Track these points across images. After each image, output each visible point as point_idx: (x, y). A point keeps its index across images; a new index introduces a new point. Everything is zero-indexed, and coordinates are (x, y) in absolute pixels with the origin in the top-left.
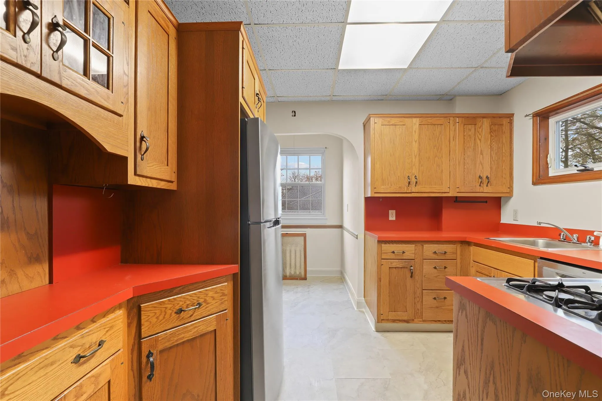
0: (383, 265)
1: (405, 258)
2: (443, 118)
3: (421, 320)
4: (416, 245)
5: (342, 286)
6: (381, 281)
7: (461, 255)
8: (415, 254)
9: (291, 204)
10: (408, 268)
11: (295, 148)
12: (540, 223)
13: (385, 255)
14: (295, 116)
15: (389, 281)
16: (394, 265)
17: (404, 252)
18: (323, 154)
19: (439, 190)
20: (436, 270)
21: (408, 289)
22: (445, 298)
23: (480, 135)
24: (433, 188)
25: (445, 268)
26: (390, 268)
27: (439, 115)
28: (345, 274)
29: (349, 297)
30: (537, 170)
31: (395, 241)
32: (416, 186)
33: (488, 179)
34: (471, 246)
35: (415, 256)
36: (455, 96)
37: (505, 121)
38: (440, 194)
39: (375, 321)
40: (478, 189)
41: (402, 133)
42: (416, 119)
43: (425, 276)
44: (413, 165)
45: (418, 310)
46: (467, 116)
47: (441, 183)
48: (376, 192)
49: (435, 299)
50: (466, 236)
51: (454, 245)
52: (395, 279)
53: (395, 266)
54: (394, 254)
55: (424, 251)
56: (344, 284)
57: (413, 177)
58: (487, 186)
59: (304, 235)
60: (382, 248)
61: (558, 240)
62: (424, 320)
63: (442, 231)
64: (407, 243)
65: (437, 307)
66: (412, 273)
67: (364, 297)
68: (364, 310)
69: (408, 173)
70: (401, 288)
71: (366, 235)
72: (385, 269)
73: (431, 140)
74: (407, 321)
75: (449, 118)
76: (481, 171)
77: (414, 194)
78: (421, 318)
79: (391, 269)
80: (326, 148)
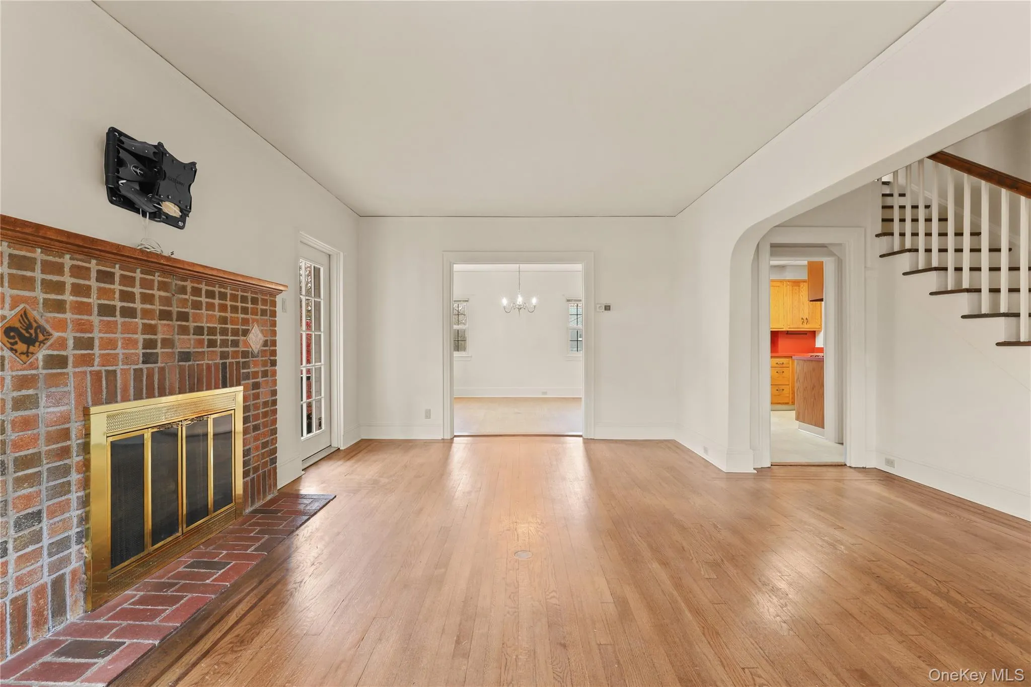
40: (801, 326)
76: (803, 315)
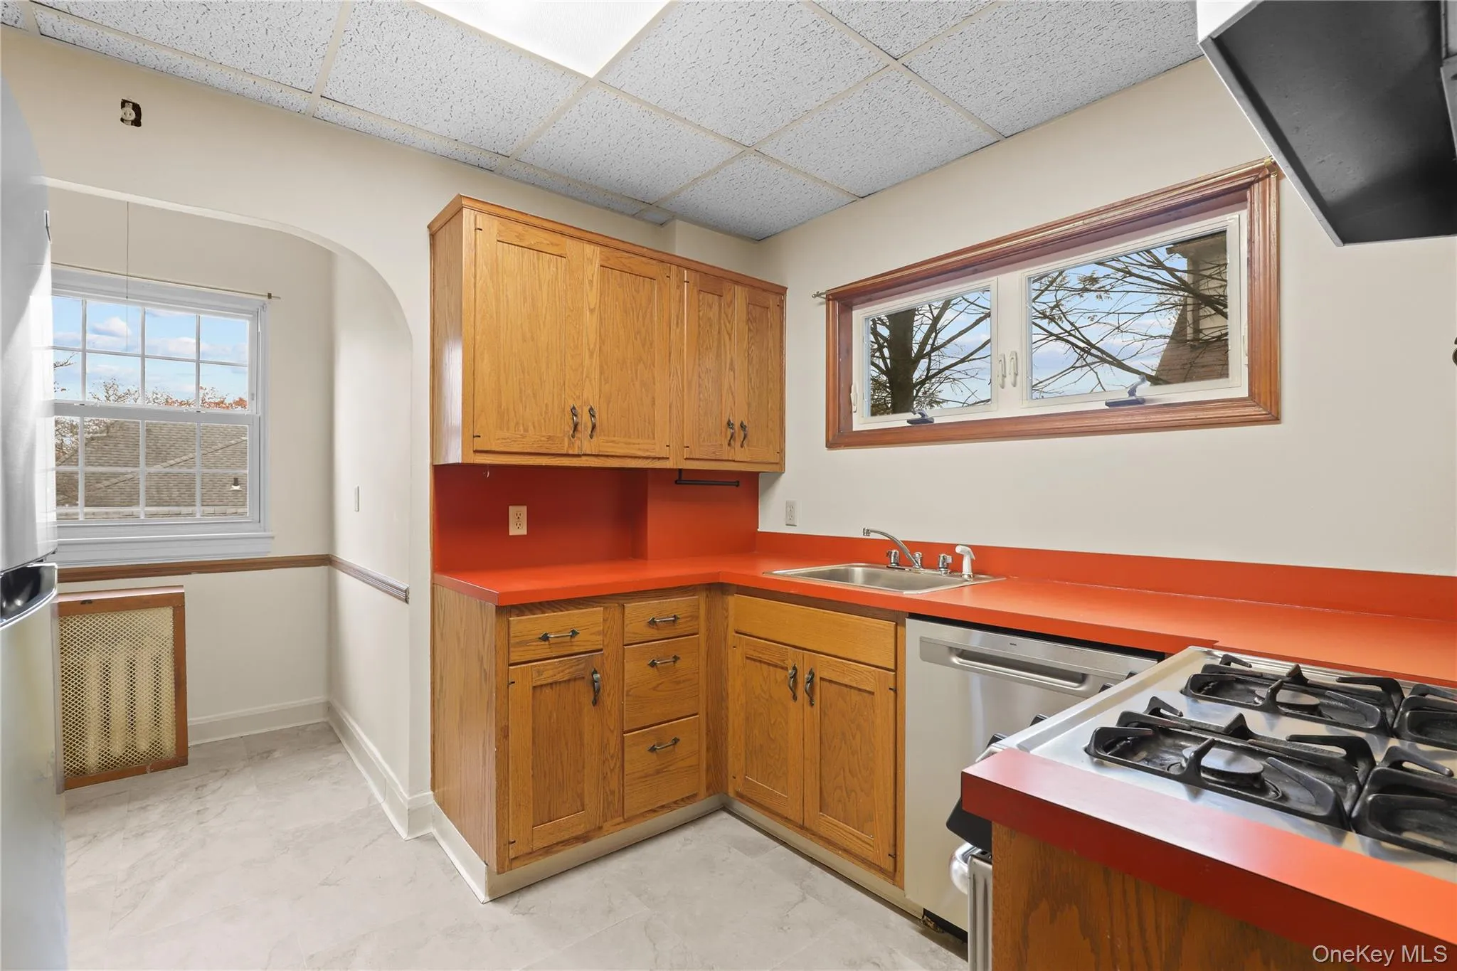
0: (513, 683)
1: (576, 650)
2: (654, 262)
3: (620, 819)
4: (605, 608)
5: (335, 758)
6: (506, 736)
7: (708, 619)
8: (603, 633)
9: (99, 485)
10: (586, 678)
11: (130, 274)
12: (868, 532)
13: (521, 649)
14: (137, 122)
15: (534, 730)
16: (547, 677)
17: (574, 633)
18: (256, 316)
19: (647, 450)
20: (656, 670)
21: (586, 742)
22: (676, 741)
23: (729, 322)
24: (634, 444)
25: (676, 658)
26: (534, 687)
27: (649, 251)
28: (346, 714)
29: (372, 795)
30: (835, 418)
31: (548, 602)
32: (591, 437)
33: (745, 430)
34: (728, 595)
35: (603, 641)
36: (674, 216)
37: (772, 301)
38: (649, 461)
39: (489, 872)
40: (726, 453)
41: (556, 279)
42: (592, 247)
43: (630, 693)
44: (584, 376)
45: (613, 793)
46: (704, 269)
47: (651, 435)
48: (479, 449)
49: (653, 749)
50: (719, 570)
51: (694, 595)
52: (550, 720)
53: (550, 681)
54: (547, 643)
55: (627, 622)
56: (343, 746)
57: (586, 409)
58: (742, 446)
59: (177, 603)
60: (512, 629)
61: (885, 566)
62: (629, 818)
63: (646, 559)
64: (583, 604)
65: (658, 772)
66: (597, 692)
67: (433, 788)
68: (432, 830)
69: (572, 396)
70: (567, 744)
71: (438, 588)
72: (521, 692)
73: (630, 314)
74: (584, 838)
75: (669, 265)
76: (731, 409)
77: (587, 460)
78: (620, 816)
79: (538, 691)
80: (270, 296)
